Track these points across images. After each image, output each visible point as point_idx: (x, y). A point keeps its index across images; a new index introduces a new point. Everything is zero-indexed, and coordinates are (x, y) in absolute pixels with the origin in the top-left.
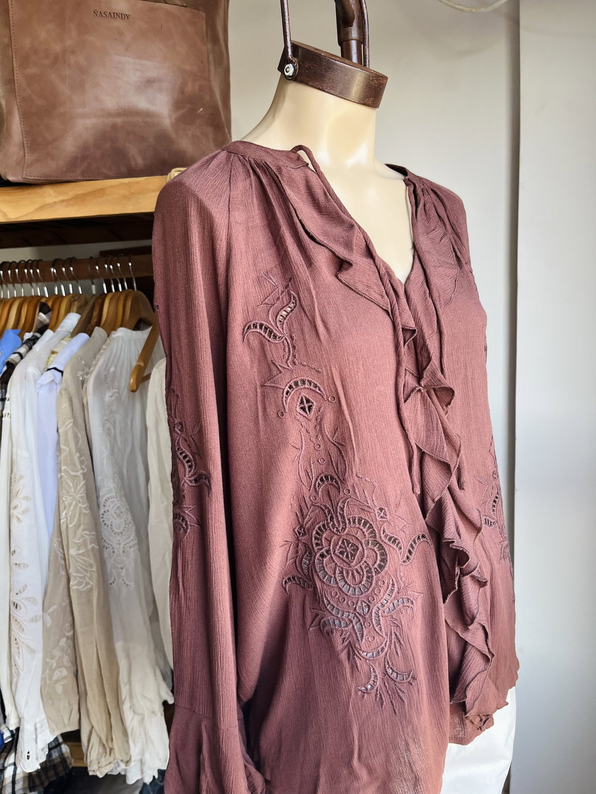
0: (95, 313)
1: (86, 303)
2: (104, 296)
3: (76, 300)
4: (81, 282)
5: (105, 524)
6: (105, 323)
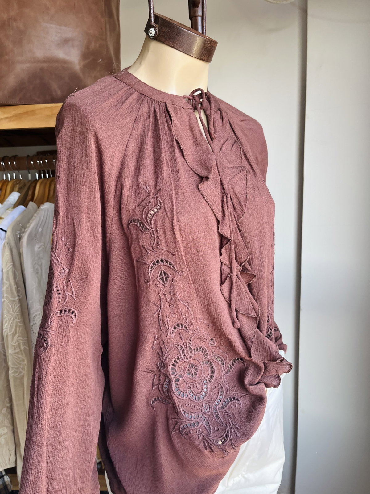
0: (30, 193)
1: (25, 185)
2: (36, 181)
3: (18, 184)
4: (21, 172)
5: (34, 332)
6: (36, 199)
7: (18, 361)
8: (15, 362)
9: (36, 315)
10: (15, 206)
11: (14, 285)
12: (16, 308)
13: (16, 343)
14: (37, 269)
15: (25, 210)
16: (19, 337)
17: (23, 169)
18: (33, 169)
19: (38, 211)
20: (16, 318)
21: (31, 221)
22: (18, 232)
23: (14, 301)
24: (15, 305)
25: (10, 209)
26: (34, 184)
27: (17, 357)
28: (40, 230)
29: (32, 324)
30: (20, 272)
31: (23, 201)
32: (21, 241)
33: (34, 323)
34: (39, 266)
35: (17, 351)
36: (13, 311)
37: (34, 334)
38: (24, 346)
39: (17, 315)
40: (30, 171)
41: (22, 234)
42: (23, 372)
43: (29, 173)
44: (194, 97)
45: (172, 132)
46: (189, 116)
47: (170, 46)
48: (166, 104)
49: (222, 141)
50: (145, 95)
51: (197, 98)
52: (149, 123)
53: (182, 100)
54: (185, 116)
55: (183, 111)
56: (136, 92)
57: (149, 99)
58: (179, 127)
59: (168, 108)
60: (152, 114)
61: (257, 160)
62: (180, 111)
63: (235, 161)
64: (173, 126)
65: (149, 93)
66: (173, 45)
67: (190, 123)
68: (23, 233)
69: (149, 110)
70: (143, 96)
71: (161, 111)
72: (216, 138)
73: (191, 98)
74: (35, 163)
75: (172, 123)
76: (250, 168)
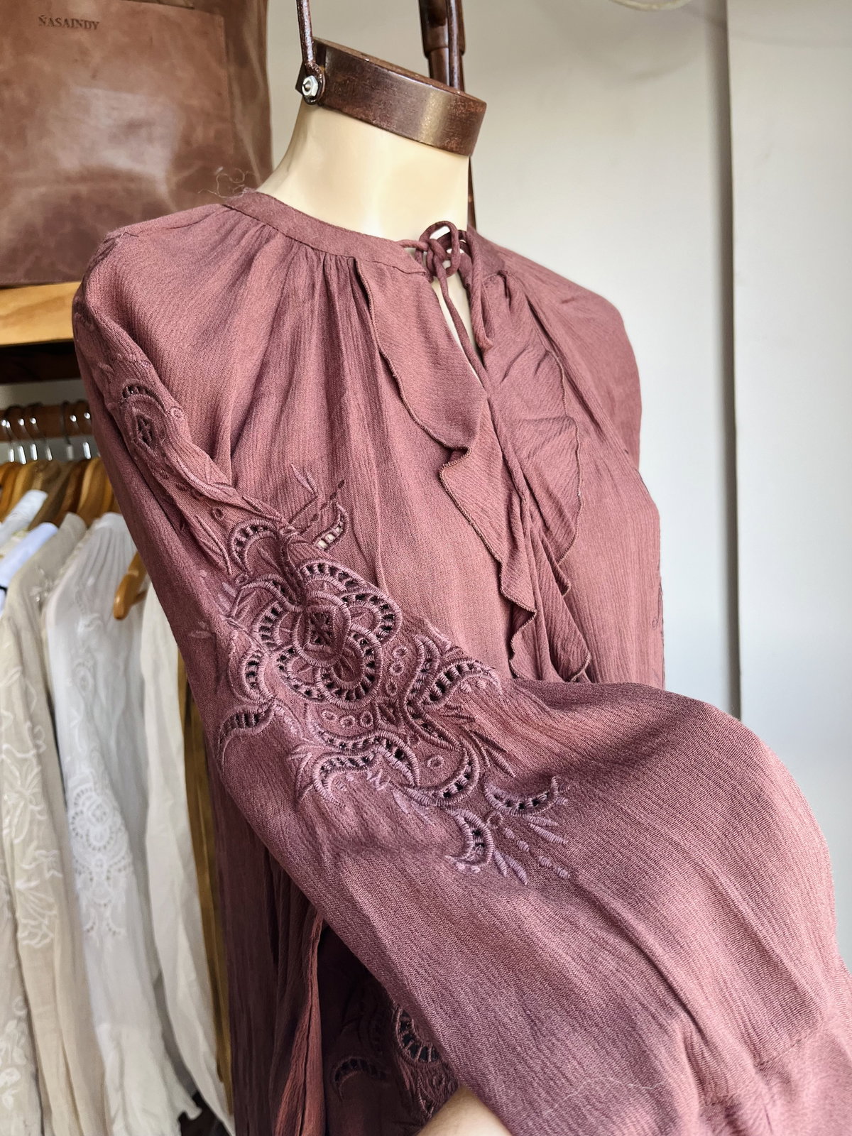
0: (70, 491)
1: (58, 473)
2: (85, 462)
3: (41, 471)
4: (50, 441)
5: (77, 834)
6: (84, 506)
7: (38, 909)
8: (32, 911)
9: (82, 792)
10: (33, 525)
11: (25, 721)
12: (30, 778)
13: (31, 864)
14: (83, 679)
15: (54, 536)
16: (38, 848)
17: (55, 435)
18: (76, 433)
19: (87, 536)
20: (31, 802)
21: (68, 561)
22: (35, 590)
23: (25, 760)
24: (27, 769)
25: (21, 533)
26: (78, 471)
27: (34, 896)
28: (91, 581)
29: (71, 812)
30: (41, 687)
31: (52, 514)
32: (44, 610)
33: (79, 809)
34: (89, 670)
35: (33, 884)
36: (23, 785)
37: (79, 838)
38: (52, 872)
39: (34, 795)
40: (71, 439)
41: (46, 594)
42: (51, 935)
43: (69, 443)
44: (430, 244)
45: (370, 333)
46: (418, 290)
47: (356, 118)
48: (355, 261)
49: (511, 354)
50: (302, 243)
51: (439, 248)
52: (312, 311)
53: (397, 252)
54: (407, 291)
55: (400, 279)
56: (279, 235)
57: (311, 250)
58: (391, 318)
59: (360, 271)
60: (318, 287)
61: (612, 399)
62: (393, 278)
63: (545, 403)
64: (373, 316)
65: (311, 236)
66: (364, 114)
67: (419, 308)
68: (49, 590)
69: (312, 278)
70: (296, 244)
71: (341, 280)
72: (491, 347)
73: (423, 245)
74: (81, 419)
75: (369, 310)
76: (587, 419)
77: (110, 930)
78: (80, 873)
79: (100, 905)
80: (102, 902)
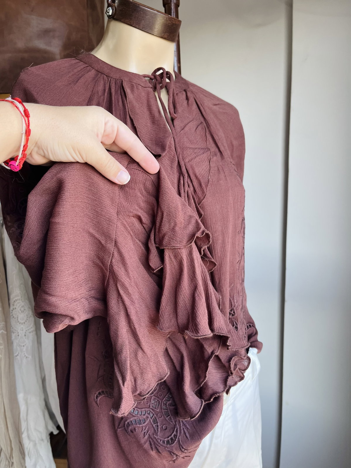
30: (1, 257)
32: (4, 227)
42: (1, 356)
44: (155, 76)
45: (126, 108)
46: (148, 94)
48: (122, 81)
50: (102, 73)
52: (104, 100)
53: (141, 79)
54: (143, 94)
55: (141, 89)
56: (93, 70)
57: (105, 76)
58: (135, 104)
59: (123, 85)
60: (107, 91)
62: (137, 88)
64: (128, 102)
65: (106, 71)
67: (148, 101)
69: (105, 87)
70: (100, 74)
71: (117, 88)
73: (152, 77)
75: (126, 100)
77: (25, 356)
78: (14, 333)
79: (21, 346)
80: (22, 345)
